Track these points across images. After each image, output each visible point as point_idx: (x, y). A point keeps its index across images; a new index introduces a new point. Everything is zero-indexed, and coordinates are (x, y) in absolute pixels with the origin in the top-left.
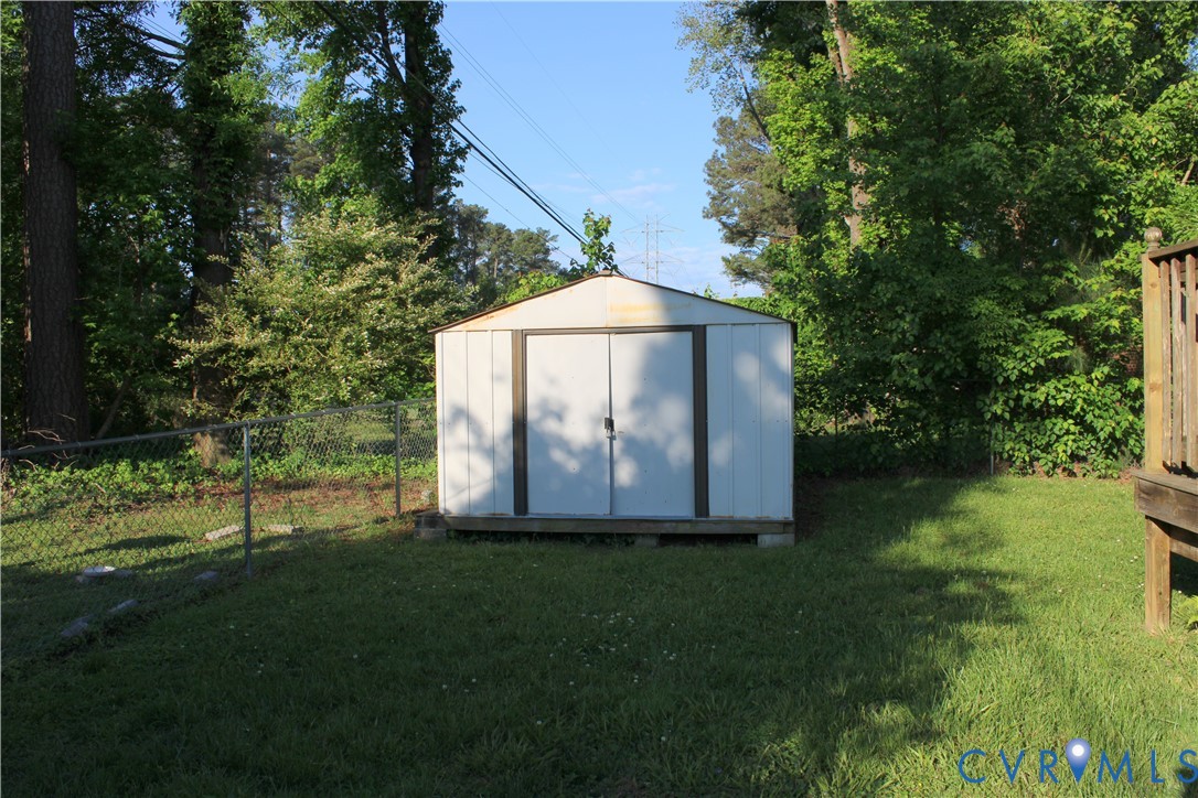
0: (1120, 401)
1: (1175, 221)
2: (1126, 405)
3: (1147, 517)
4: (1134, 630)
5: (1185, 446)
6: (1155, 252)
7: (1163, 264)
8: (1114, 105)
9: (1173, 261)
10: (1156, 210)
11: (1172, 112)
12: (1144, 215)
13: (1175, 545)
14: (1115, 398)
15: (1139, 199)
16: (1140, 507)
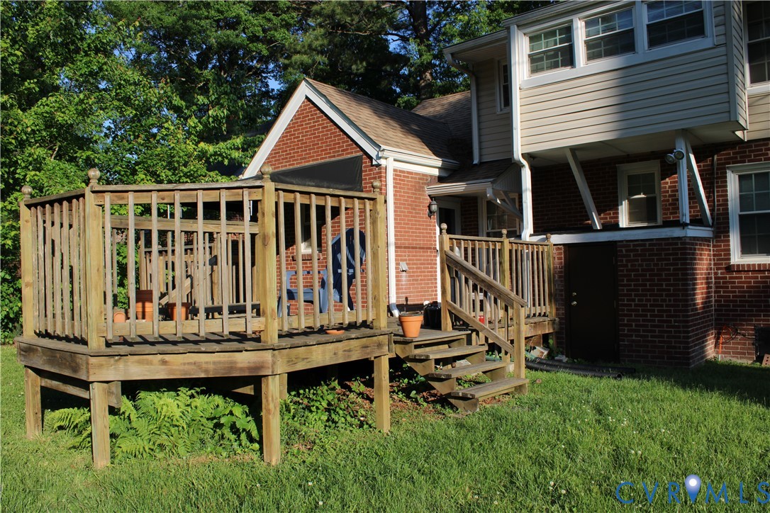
0: (13, 294)
1: (45, 180)
2: (17, 296)
3: (25, 366)
4: (20, 439)
5: (46, 320)
6: (29, 201)
7: (33, 208)
8: (5, 101)
9: (38, 207)
10: (33, 173)
11: (45, 115)
12: (26, 175)
13: (43, 381)
14: (9, 292)
15: (23, 165)
16: (21, 360)
